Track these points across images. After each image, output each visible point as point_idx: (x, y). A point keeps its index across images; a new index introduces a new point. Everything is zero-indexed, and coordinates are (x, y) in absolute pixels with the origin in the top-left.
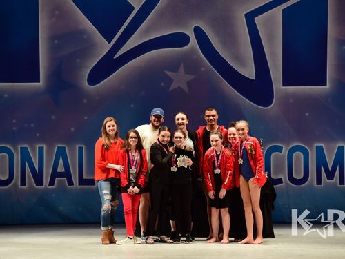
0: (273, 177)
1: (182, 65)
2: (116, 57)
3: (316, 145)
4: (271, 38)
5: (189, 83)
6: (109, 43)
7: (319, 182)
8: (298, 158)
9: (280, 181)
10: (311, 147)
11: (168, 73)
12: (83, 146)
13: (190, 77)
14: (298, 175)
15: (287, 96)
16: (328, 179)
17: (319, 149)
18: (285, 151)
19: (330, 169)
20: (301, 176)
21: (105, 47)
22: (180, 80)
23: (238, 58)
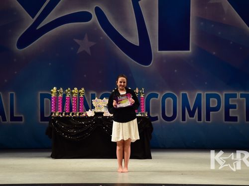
0: (151, 115)
1: (86, 35)
2: (38, 28)
3: (182, 93)
4: (150, 16)
5: (91, 48)
6: (33, 18)
7: (184, 119)
8: (169, 101)
9: (156, 118)
10: (178, 94)
11: (76, 41)
12: (14, 93)
13: (92, 44)
14: (169, 114)
15: (162, 58)
16: (190, 117)
17: (184, 96)
18: (160, 97)
19: (192, 109)
20: (171, 115)
21: (30, 21)
22: (85, 46)
23: (127, 30)
